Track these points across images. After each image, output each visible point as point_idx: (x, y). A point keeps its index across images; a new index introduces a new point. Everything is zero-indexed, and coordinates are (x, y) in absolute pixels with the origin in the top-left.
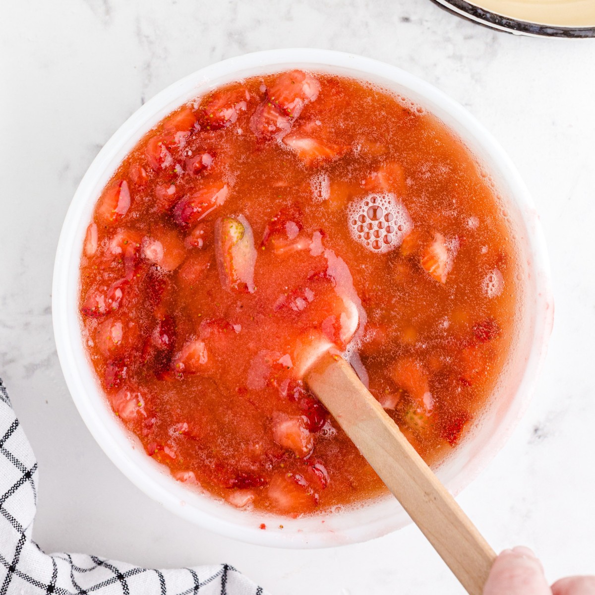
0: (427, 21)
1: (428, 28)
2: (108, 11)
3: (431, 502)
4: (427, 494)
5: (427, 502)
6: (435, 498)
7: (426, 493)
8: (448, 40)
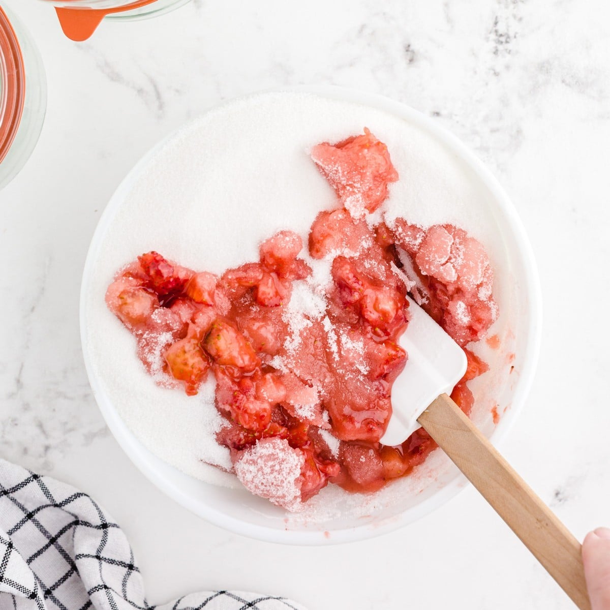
0: (456, 115)
1: (457, 122)
2: (161, 107)
3: (543, 528)
4: (539, 521)
5: (539, 528)
6: (547, 525)
7: (537, 520)
8: (475, 133)
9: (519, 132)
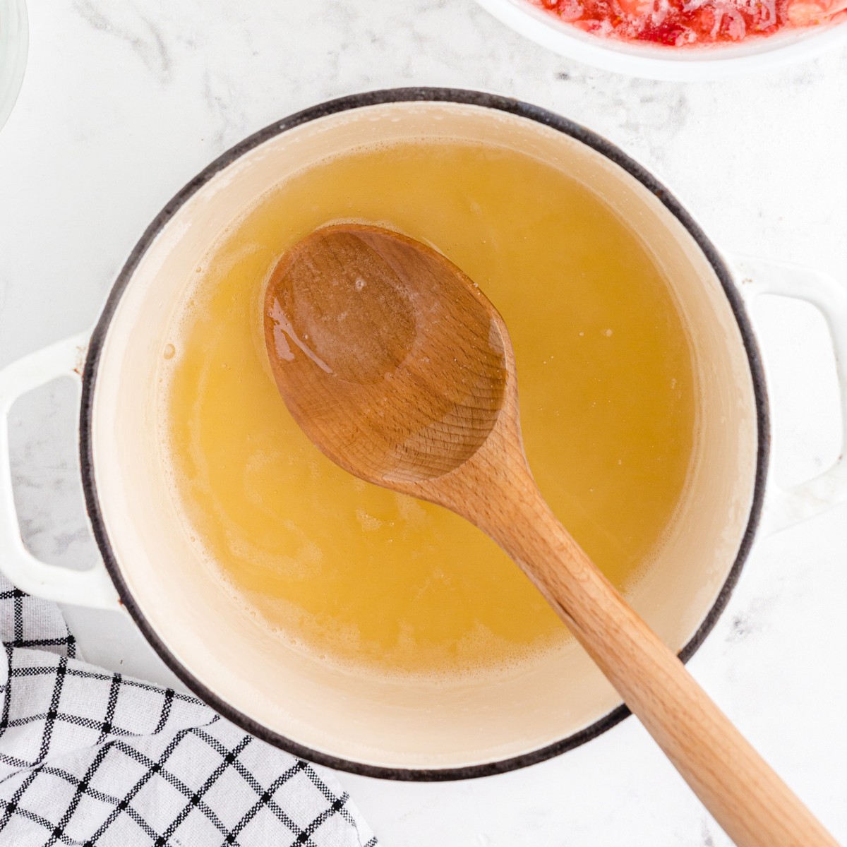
0: (591, 78)
1: (593, 88)
9: (682, 101)
